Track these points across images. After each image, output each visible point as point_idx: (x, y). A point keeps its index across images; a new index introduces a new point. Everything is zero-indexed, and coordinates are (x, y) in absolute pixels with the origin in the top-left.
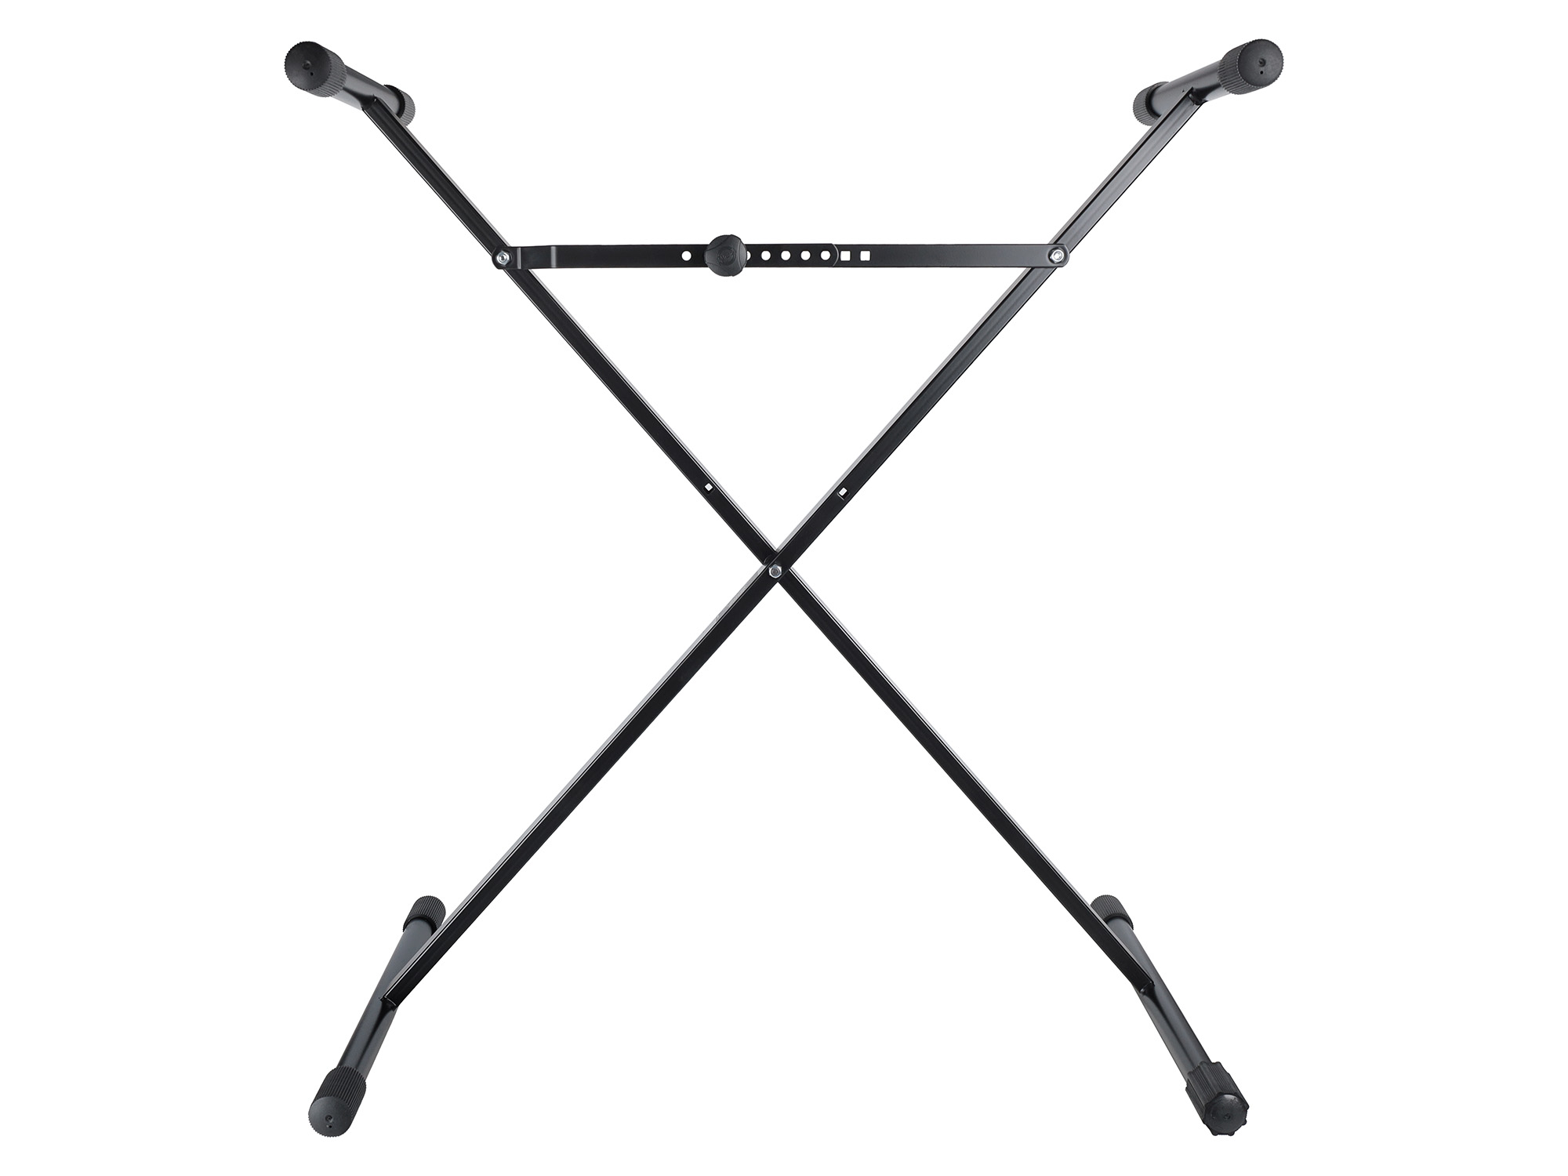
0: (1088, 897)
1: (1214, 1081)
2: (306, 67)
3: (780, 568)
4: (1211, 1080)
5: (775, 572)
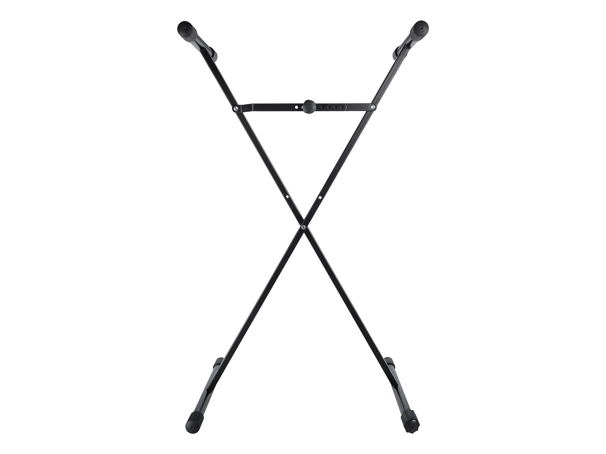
0: (384, 356)
2: (184, 30)
3: (305, 226)
4: (410, 415)
5: (303, 228)
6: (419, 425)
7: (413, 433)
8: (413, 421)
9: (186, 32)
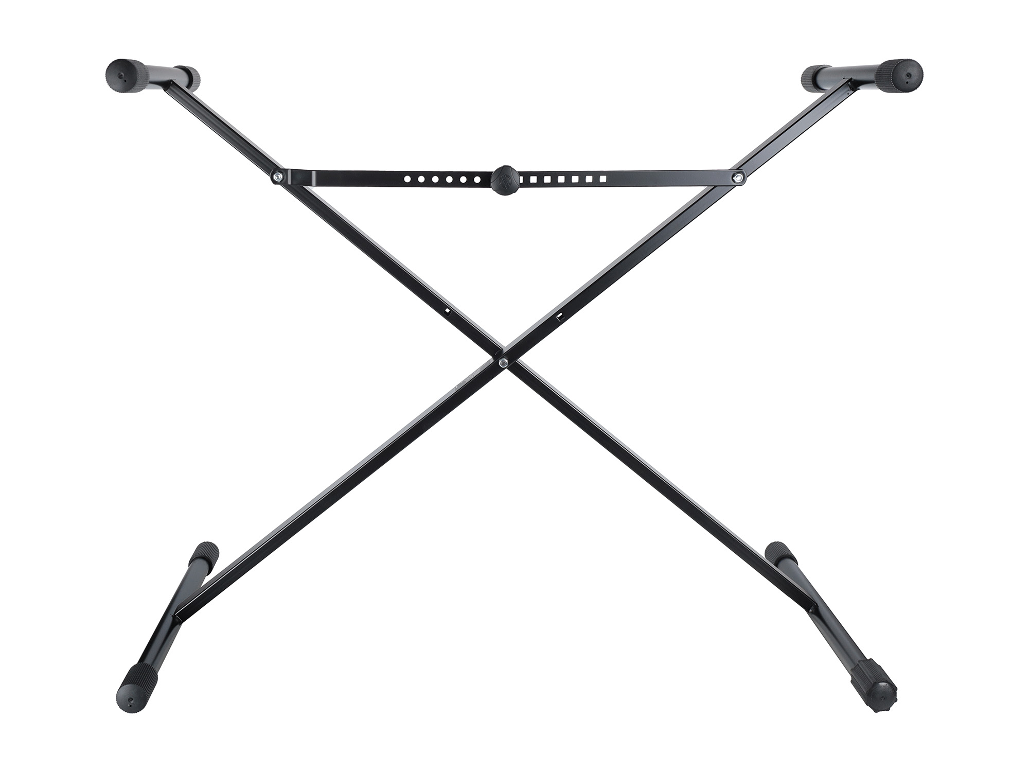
1: (871, 675)
2: (120, 77)
3: (507, 361)
4: (868, 673)
5: (503, 363)
6: (897, 689)
7: (888, 710)
8: (881, 687)
9: (125, 81)
